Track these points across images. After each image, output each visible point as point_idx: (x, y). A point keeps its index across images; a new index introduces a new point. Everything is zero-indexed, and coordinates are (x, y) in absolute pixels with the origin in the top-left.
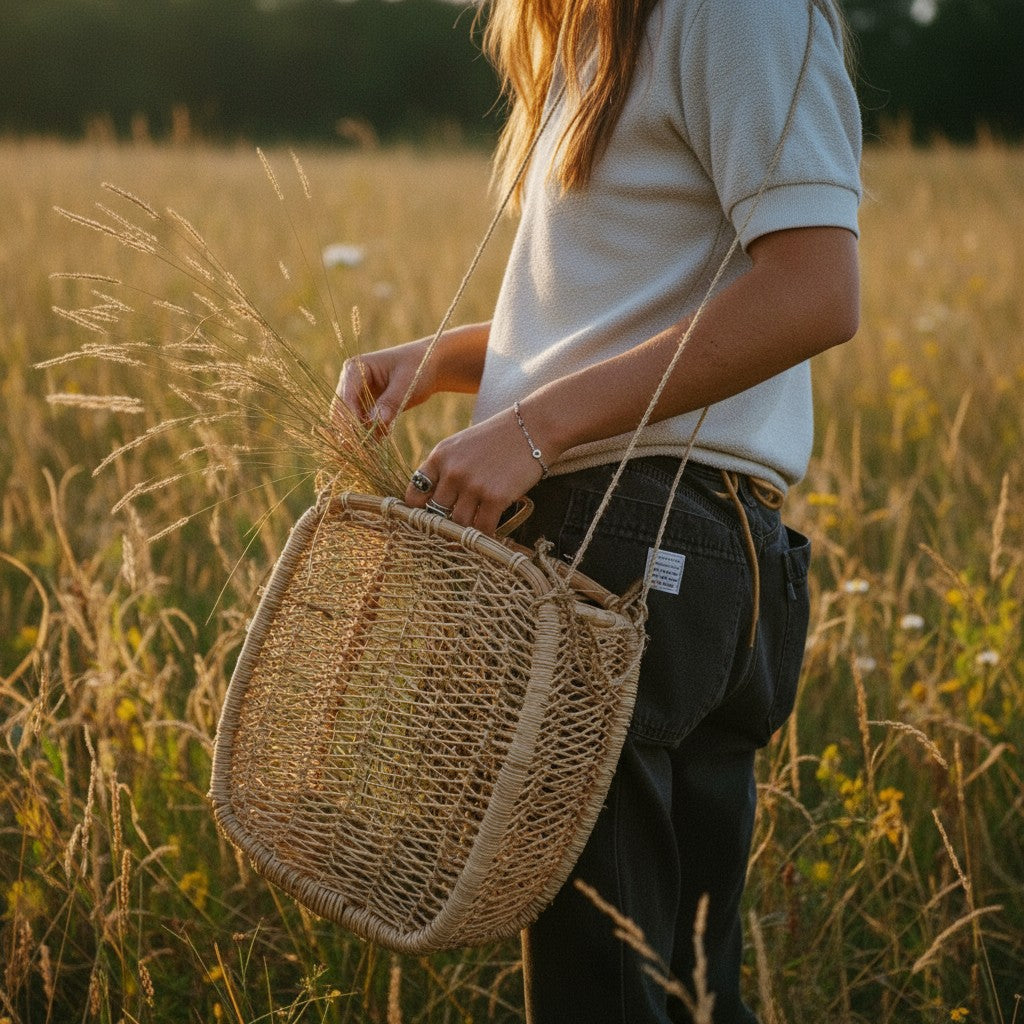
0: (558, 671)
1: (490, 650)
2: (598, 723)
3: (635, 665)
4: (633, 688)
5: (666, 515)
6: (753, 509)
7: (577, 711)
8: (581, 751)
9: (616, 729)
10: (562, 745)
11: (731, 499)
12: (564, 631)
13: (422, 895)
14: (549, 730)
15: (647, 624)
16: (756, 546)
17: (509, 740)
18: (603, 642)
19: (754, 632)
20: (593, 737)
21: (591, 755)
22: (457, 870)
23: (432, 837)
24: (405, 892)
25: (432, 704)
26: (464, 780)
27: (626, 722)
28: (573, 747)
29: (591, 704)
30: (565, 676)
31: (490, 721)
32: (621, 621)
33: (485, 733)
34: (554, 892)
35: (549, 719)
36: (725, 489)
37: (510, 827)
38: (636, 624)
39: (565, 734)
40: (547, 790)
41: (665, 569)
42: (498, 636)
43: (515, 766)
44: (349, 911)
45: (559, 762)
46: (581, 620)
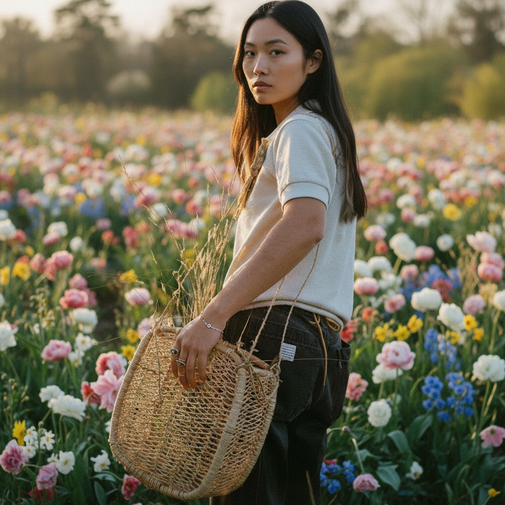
0: (245, 394)
1: (218, 386)
2: (261, 414)
3: (275, 391)
4: (274, 400)
5: (286, 329)
6: (326, 329)
7: (252, 410)
8: (254, 425)
9: (268, 417)
10: (246, 423)
11: (316, 324)
12: (247, 379)
13: (191, 482)
14: (242, 418)
15: (280, 375)
16: (326, 344)
17: (225, 422)
18: (263, 382)
19: (325, 380)
20: (259, 420)
21: (258, 427)
22: (205, 473)
23: (195, 460)
24: (184, 480)
25: (195, 407)
26: (208, 438)
27: (272, 414)
28: (252, 424)
29: (259, 407)
30: (248, 397)
31: (218, 414)
32: (270, 374)
33: (216, 419)
34: (243, 481)
35: (242, 413)
36: (314, 321)
37: (226, 456)
38: (276, 375)
39: (248, 419)
40: (240, 441)
41: (288, 351)
42: (222, 381)
43: (227, 432)
44: (162, 488)
45: (245, 430)
46: (255, 375)
